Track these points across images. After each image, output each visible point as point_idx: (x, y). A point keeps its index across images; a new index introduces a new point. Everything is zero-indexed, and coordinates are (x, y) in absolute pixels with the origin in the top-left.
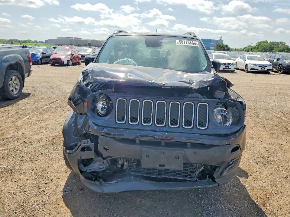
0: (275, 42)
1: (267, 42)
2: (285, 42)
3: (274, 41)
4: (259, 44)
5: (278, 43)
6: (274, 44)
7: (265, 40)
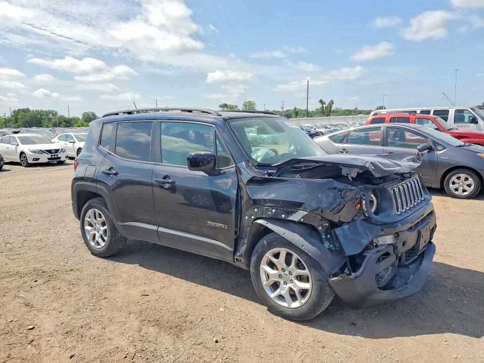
0: (42, 111)
1: (27, 110)
2: (55, 110)
3: (39, 109)
4: (16, 113)
5: (46, 112)
6: (40, 113)
7: (25, 107)
